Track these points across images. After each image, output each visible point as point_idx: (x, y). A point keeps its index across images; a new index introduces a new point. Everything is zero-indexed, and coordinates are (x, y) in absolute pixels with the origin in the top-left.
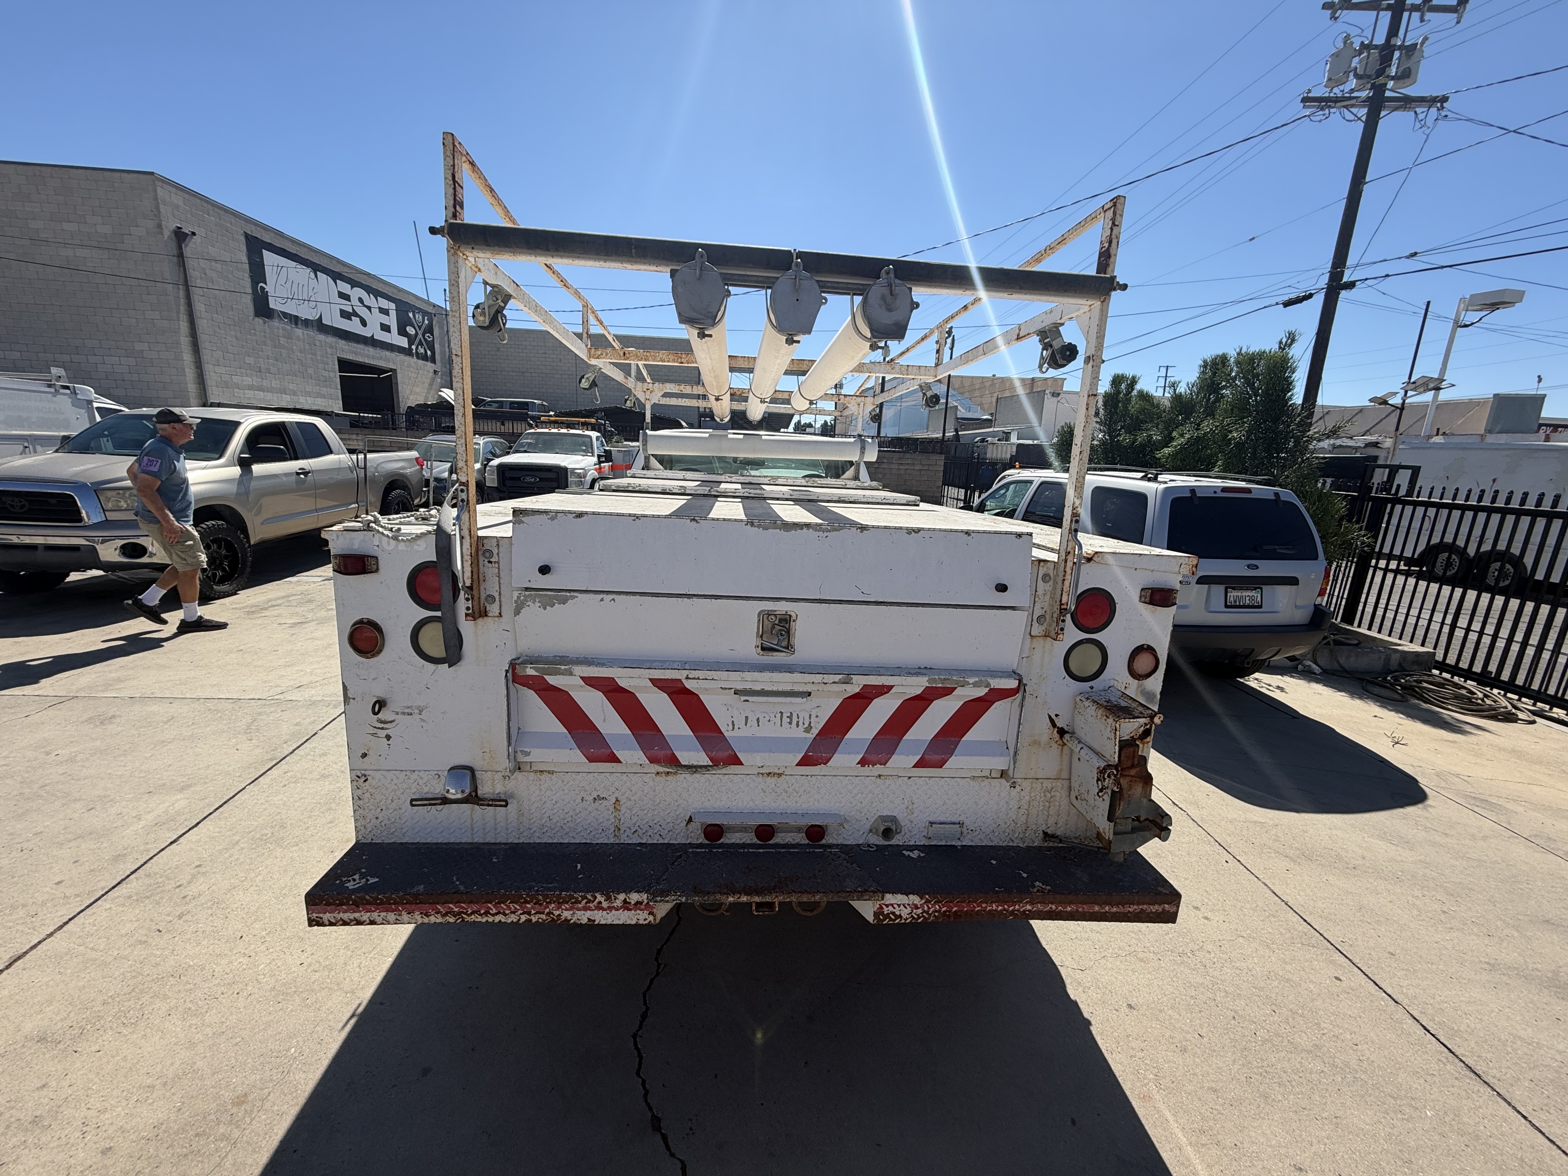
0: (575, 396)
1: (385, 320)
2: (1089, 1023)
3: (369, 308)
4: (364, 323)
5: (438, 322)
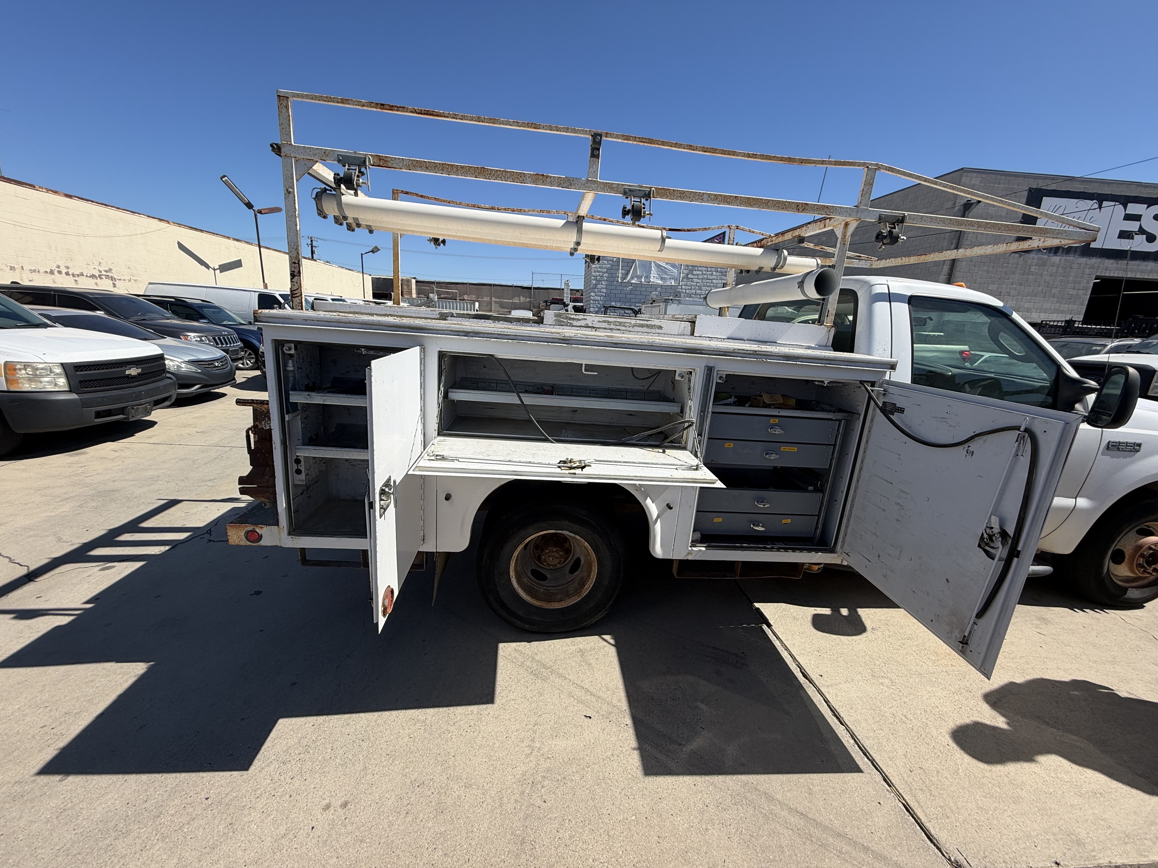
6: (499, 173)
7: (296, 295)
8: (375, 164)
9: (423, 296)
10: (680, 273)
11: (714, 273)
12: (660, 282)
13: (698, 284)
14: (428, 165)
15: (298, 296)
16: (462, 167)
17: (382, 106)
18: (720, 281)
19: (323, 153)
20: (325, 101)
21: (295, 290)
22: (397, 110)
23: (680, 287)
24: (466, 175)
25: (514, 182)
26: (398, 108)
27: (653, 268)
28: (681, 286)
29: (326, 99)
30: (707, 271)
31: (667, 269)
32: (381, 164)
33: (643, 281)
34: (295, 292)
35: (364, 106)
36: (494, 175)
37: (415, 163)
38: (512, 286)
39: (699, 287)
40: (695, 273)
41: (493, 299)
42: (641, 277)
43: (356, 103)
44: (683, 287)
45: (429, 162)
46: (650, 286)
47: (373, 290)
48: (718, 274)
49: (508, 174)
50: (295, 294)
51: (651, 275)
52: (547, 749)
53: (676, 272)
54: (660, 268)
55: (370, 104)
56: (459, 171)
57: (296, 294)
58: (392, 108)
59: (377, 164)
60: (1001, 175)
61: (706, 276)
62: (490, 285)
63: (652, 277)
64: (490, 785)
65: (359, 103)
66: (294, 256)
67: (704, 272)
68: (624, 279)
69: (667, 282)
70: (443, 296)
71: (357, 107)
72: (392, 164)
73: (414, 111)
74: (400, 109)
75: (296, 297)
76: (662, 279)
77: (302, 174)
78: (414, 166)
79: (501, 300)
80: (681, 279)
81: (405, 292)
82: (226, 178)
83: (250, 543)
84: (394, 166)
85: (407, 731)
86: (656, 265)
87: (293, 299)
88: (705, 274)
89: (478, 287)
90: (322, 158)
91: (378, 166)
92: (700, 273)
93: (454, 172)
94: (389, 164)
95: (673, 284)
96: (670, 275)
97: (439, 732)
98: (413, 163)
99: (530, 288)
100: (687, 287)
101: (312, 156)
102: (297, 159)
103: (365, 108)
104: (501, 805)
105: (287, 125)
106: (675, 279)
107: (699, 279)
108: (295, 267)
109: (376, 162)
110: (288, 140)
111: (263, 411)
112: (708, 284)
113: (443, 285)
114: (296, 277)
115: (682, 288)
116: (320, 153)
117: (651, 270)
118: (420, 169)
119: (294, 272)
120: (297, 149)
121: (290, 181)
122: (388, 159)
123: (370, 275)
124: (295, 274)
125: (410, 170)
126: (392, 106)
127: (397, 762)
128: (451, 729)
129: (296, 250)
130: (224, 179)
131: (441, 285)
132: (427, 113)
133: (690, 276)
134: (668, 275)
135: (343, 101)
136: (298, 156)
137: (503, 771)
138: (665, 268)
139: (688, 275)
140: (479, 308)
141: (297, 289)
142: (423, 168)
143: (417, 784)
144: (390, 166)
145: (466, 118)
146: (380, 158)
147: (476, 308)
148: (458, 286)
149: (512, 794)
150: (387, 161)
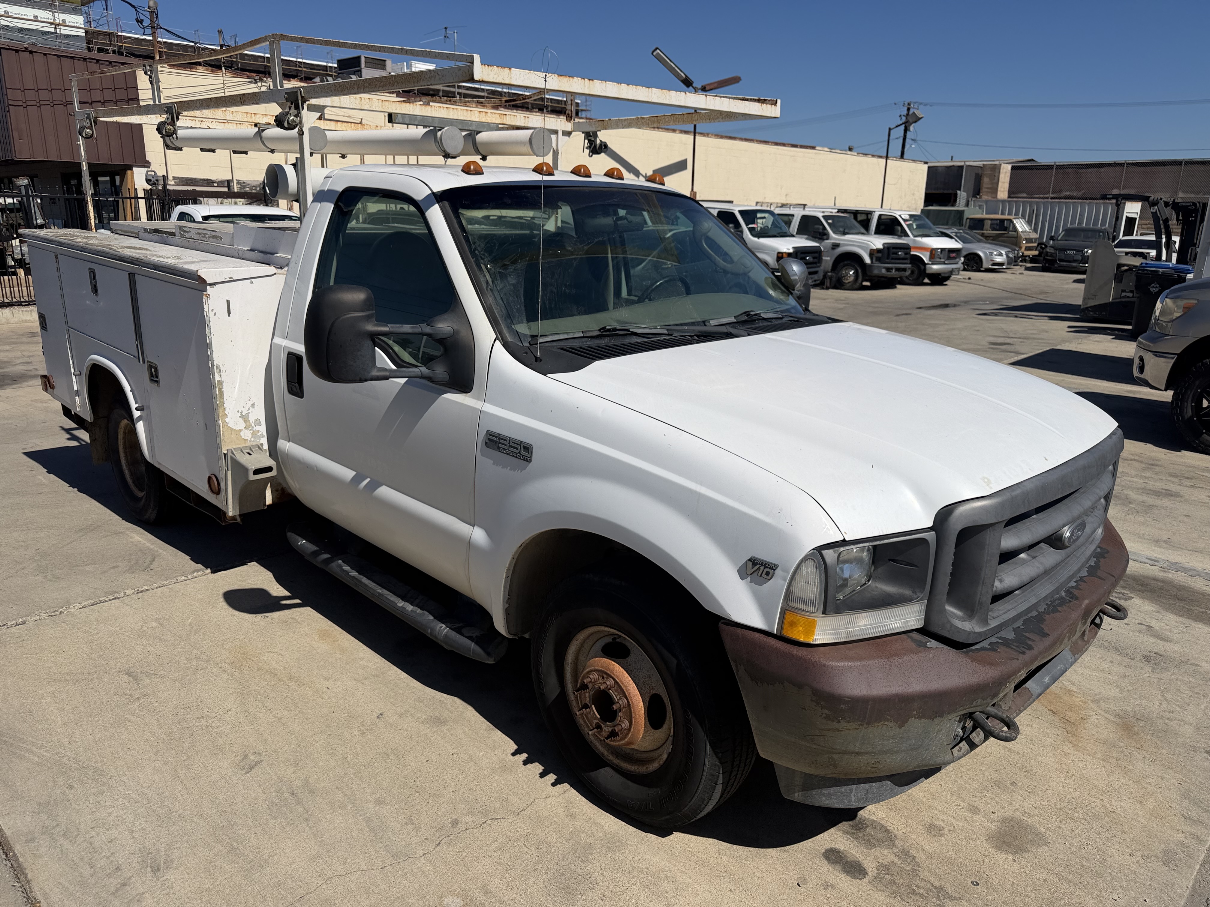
9: (1025, 195)
47: (927, 188)
70: (1068, 193)
81: (984, 190)
82: (658, 51)
89: (1148, 169)
113: (1070, 170)
123: (926, 163)
130: (655, 54)
131: (1067, 170)
148: (1102, 170)
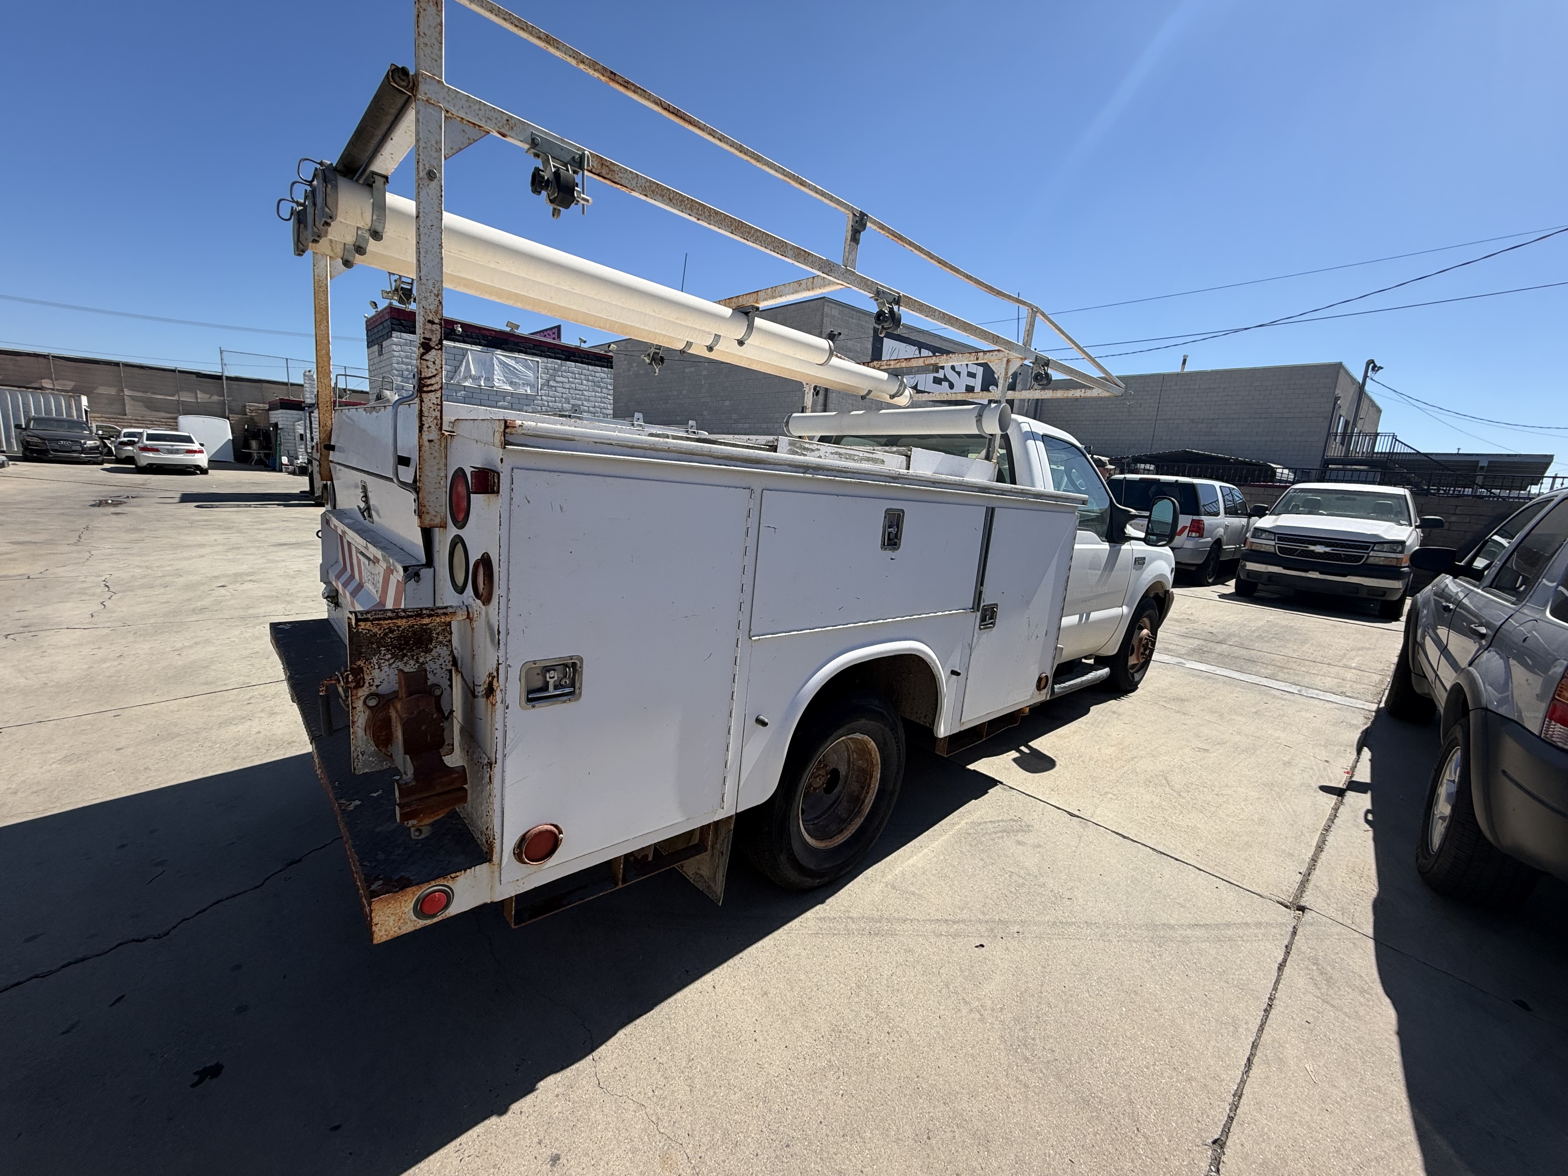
0: (1150, 442)
1: (971, 382)
2: (502, 1111)
3: (959, 373)
4: (951, 386)
5: (1022, 379)
6: (759, 234)
7: (430, 388)
8: (593, 171)
10: (538, 378)
11: (585, 382)
12: (508, 387)
13: (564, 395)
14: (672, 195)
15: (435, 391)
16: (717, 213)
17: (613, 76)
18: (594, 393)
19: (505, 122)
20: (516, 26)
21: (430, 378)
22: (635, 92)
23: (539, 398)
24: (720, 226)
25: (774, 251)
26: (636, 90)
27: (495, 366)
28: (541, 396)
29: (517, 23)
30: (575, 378)
31: (517, 370)
32: (604, 173)
33: (483, 384)
34: (429, 382)
35: (583, 62)
36: (753, 235)
37: (654, 186)
38: (173, 371)
39: (566, 399)
40: (558, 379)
41: (127, 392)
42: (479, 378)
43: (571, 53)
44: (543, 397)
45: (674, 191)
46: (495, 393)
48: (590, 383)
49: (769, 239)
50: (428, 386)
51: (495, 377)
52: (990, 1002)
53: (532, 375)
54: (507, 368)
55: (593, 65)
56: (712, 218)
57: (432, 385)
58: (626, 84)
59: (597, 172)
60: (853, 310)
61: (573, 385)
62: (117, 364)
63: (496, 380)
64: (991, 1076)
65: (575, 55)
66: (431, 307)
67: (571, 380)
68: (452, 379)
69: (519, 389)
71: (569, 60)
72: (621, 178)
73: (659, 102)
74: (639, 90)
75: (431, 391)
76: (511, 383)
77: (456, 148)
78: (653, 192)
79: (149, 395)
80: (540, 386)
83: (425, 922)
84: (623, 182)
85: (827, 1092)
86: (500, 363)
87: (424, 395)
88: (573, 383)
90: (503, 131)
91: (599, 175)
92: (566, 380)
93: (705, 217)
94: (616, 176)
95: (529, 392)
96: (523, 379)
97: (864, 1064)
98: (651, 186)
99: (219, 378)
100: (550, 398)
101: (484, 120)
102: (449, 115)
103: (582, 66)
104: (1026, 1086)
105: (434, 41)
106: (532, 386)
107: (565, 388)
108: (432, 331)
109: (595, 166)
110: (435, 72)
111: (375, 634)
112: (577, 396)
114: (433, 352)
115: (542, 400)
116: (499, 119)
117: (494, 370)
118: (660, 198)
119: (430, 340)
120: (453, 96)
121: (435, 155)
122: (615, 168)
124: (432, 344)
125: (646, 195)
126: (628, 82)
127: (868, 1134)
128: (873, 1050)
129: (437, 296)
132: (676, 113)
133: (552, 383)
134: (520, 379)
135: (548, 40)
136: (454, 111)
137: (983, 1052)
138: (515, 368)
139: (548, 381)
140: (89, 407)
141: (434, 376)
142: (665, 198)
143: (925, 1137)
144: (616, 180)
145: (725, 140)
146: (602, 162)
147: (83, 407)
149: (1019, 1068)
150: (614, 171)
